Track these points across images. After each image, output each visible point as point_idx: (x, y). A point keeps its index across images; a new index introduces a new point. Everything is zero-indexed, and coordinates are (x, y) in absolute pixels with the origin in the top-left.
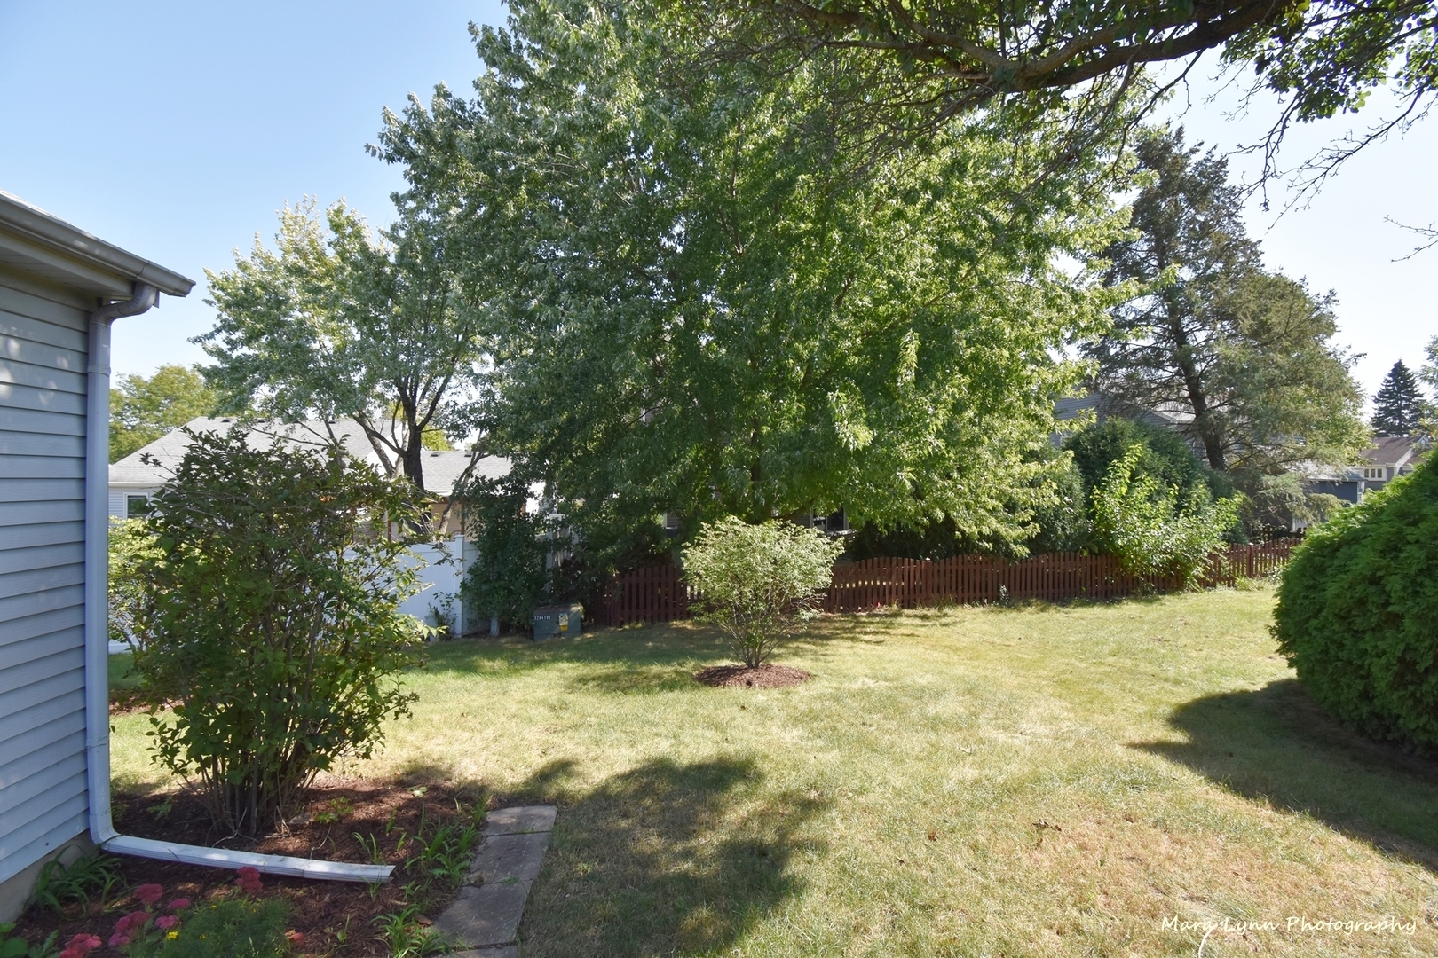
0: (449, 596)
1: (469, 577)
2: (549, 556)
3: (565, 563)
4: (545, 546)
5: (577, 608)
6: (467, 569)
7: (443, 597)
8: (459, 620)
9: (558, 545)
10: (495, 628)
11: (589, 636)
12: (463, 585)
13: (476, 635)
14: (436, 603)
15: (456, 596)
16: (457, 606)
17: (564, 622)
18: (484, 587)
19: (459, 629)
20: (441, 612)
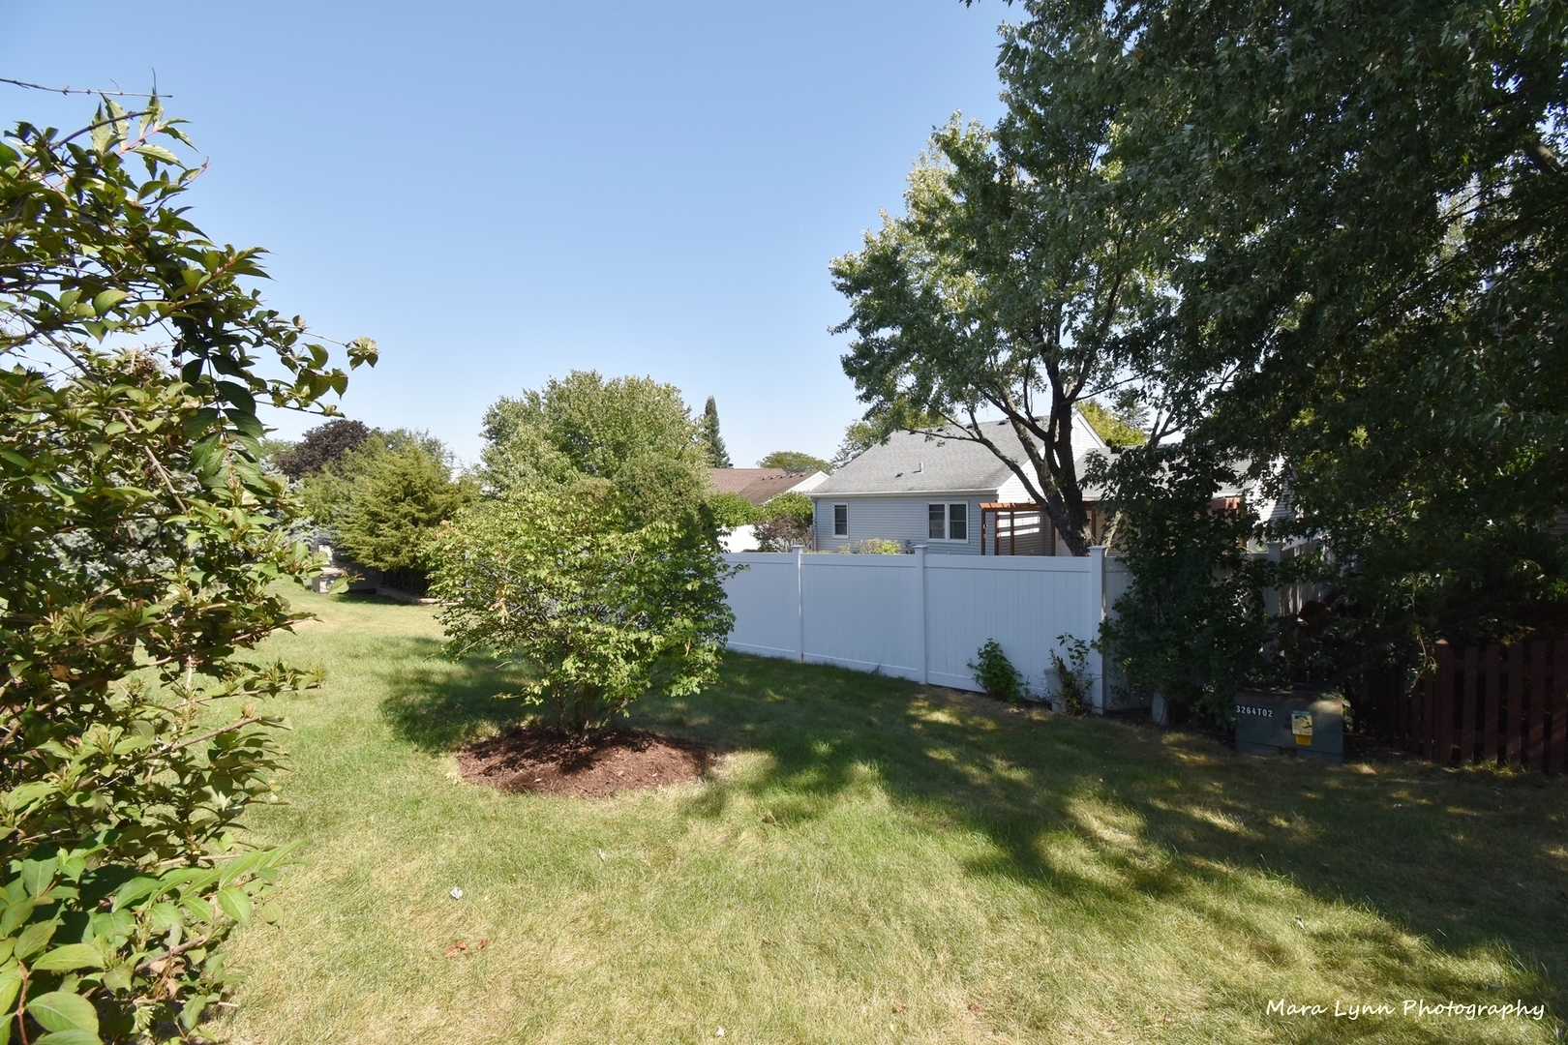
0: (1081, 644)
1: (1115, 616)
2: (1270, 594)
3: (1310, 608)
4: (1260, 573)
5: (1332, 706)
6: (1112, 603)
7: (1071, 644)
8: (1098, 684)
9: (1287, 571)
10: (1159, 710)
11: (1366, 769)
12: (1105, 628)
13: (1125, 715)
14: (1062, 653)
15: (1094, 645)
16: (1095, 661)
17: (1302, 727)
18: (1142, 637)
19: (1097, 697)
20: (1069, 667)
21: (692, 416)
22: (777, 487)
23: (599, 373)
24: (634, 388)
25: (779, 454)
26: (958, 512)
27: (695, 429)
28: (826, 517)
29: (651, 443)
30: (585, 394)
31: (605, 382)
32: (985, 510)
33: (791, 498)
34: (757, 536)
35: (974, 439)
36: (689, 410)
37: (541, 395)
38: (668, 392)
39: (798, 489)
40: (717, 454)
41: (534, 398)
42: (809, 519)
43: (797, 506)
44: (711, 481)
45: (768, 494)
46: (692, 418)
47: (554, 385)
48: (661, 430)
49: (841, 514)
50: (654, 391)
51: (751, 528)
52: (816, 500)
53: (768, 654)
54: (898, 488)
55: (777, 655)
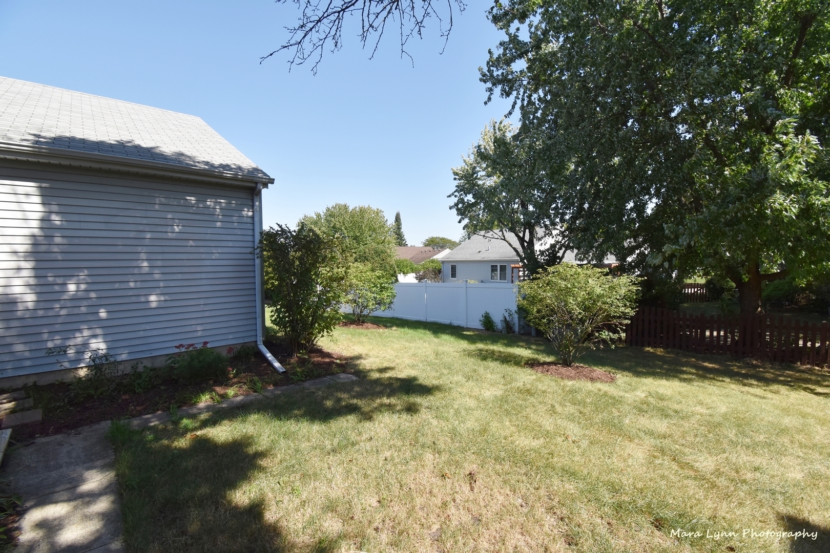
0: (511, 312)
7: (509, 312)
8: (517, 325)
10: (533, 332)
12: (518, 306)
13: (525, 334)
19: (517, 329)
20: (508, 319)
21: (389, 223)
22: (428, 256)
23: (348, 205)
24: (362, 211)
25: (433, 238)
26: (503, 268)
27: (389, 229)
28: (447, 270)
29: (370, 236)
30: (342, 214)
31: (350, 209)
32: (513, 268)
33: (433, 261)
34: (416, 278)
35: (502, 239)
36: (387, 221)
37: (322, 214)
38: (378, 213)
39: (435, 257)
40: (400, 239)
41: (318, 215)
42: (440, 271)
43: (435, 265)
44: (397, 253)
45: (423, 259)
46: (388, 224)
47: (328, 209)
48: (374, 230)
49: (454, 269)
50: (372, 213)
51: (414, 275)
52: (443, 262)
53: (414, 320)
54: (478, 257)
55: (417, 320)
